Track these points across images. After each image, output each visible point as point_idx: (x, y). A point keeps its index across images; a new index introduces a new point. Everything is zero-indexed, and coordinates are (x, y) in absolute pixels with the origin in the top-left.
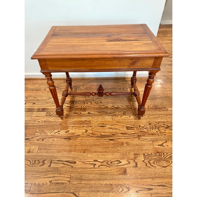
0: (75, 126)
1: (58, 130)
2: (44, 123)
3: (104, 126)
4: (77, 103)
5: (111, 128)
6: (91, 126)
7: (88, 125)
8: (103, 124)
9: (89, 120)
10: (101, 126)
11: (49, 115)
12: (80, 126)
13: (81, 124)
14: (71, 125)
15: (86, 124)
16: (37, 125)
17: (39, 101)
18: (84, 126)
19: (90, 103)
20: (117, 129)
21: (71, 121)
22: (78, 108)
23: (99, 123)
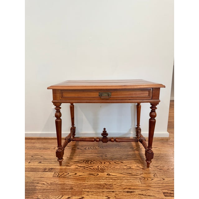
0: (92, 190)
1: (69, 195)
2: (49, 186)
3: (131, 192)
4: (92, 163)
5: (142, 195)
6: (113, 192)
7: (109, 190)
8: (129, 189)
9: (109, 183)
10: (128, 192)
11: (58, 176)
12: (98, 190)
13: (99, 188)
14: (86, 190)
15: (107, 189)
16: (40, 189)
17: (47, 160)
18: (103, 192)
19: (108, 163)
20: (151, 196)
21: (85, 185)
22: (94, 169)
23: (124, 187)
